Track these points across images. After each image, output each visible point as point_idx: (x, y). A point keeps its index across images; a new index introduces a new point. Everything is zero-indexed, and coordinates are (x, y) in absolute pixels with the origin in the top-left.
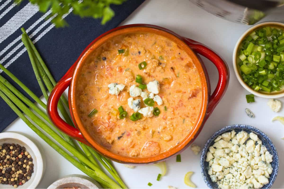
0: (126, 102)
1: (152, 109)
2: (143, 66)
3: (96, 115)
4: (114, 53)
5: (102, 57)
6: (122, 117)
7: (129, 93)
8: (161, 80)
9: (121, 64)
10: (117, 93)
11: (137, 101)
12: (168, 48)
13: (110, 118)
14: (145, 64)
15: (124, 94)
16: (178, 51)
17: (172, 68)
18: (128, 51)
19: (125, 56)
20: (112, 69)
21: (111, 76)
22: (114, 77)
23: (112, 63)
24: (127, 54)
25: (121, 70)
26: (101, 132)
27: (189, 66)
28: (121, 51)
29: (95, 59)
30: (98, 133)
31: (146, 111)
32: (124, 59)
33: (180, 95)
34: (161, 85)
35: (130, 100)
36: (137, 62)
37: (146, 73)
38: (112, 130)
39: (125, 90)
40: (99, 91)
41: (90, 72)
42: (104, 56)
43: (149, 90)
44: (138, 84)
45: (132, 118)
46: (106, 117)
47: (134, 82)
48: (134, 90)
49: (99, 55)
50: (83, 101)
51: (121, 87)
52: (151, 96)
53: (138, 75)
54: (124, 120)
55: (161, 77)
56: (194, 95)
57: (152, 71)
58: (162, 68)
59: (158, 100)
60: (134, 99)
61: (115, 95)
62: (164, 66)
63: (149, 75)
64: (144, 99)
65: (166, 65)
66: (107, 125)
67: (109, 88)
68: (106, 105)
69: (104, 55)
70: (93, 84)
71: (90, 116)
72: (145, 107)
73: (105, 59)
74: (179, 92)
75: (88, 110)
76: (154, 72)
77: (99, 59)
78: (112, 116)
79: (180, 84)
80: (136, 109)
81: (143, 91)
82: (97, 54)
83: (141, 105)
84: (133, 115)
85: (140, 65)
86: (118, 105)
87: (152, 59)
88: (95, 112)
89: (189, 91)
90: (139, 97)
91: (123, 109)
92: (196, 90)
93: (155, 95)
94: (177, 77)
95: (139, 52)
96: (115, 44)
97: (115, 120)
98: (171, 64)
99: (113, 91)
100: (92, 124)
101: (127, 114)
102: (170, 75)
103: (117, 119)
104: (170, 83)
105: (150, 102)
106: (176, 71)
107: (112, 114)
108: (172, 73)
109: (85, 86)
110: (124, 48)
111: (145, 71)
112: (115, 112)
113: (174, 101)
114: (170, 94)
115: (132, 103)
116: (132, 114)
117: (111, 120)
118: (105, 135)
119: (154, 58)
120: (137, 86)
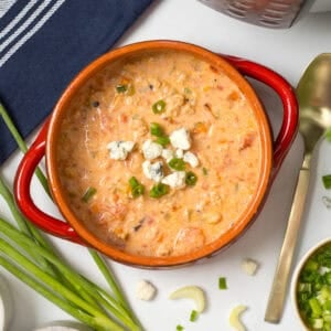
0: (140, 170)
1: (182, 175)
2: (159, 108)
3: (95, 197)
4: (110, 93)
5: (92, 101)
6: (136, 194)
7: (143, 154)
8: (191, 126)
9: (124, 110)
10: (123, 156)
11: (157, 165)
12: (195, 75)
13: (117, 198)
14: (163, 104)
15: (136, 157)
16: (213, 76)
17: (207, 105)
18: (132, 87)
19: (128, 95)
20: (110, 119)
21: (111, 130)
22: (115, 131)
23: (110, 110)
24: (132, 93)
25: (125, 119)
26: (106, 224)
27: (233, 97)
28: (122, 89)
29: (82, 108)
30: (101, 225)
31: (174, 180)
32: (128, 100)
33: (225, 146)
34: (192, 135)
35: (146, 165)
36: (149, 103)
37: (166, 119)
38: (123, 218)
39: (136, 149)
40: (94, 157)
41: (76, 129)
42: (96, 100)
43: (175, 145)
44: (155, 138)
45: (153, 194)
46: (111, 199)
47: (149, 134)
48: (151, 148)
49: (88, 100)
50: (70, 177)
51: (129, 146)
52: (179, 154)
53: (154, 124)
54: (141, 198)
55: (190, 122)
56: (247, 144)
57: (175, 114)
58: (191, 107)
59: (192, 160)
60: (152, 163)
61: (120, 160)
62: (193, 103)
63: (172, 122)
64: (168, 161)
65: (197, 101)
66: (113, 211)
67: (110, 150)
68: (108, 178)
69: (94, 98)
70: (84, 147)
71: (85, 199)
72: (171, 173)
73: (97, 104)
74: (223, 142)
75: (81, 190)
76: (178, 114)
77: (88, 106)
78: (121, 196)
79: (223, 130)
80: (157, 179)
81: (164, 147)
82: (83, 98)
83: (164, 170)
84: (154, 189)
85: (155, 107)
86: (128, 176)
87: (173, 94)
88: (93, 192)
89: (239, 138)
90: (160, 158)
91: (136, 181)
92: (249, 135)
93: (184, 152)
94: (216, 118)
95: (151, 87)
96: (110, 78)
97: (126, 201)
98: (203, 100)
99: (117, 153)
100: (90, 213)
101: (143, 188)
102: (204, 116)
103: (130, 199)
104: (206, 130)
105: (178, 164)
106: (214, 109)
107: (120, 191)
108: (208, 113)
109: (71, 152)
110: (125, 82)
111: (163, 116)
112: (124, 188)
113: (216, 158)
114: (209, 147)
115: (150, 169)
116: (151, 187)
117: (120, 201)
118: (113, 227)
119: (176, 92)
120: (154, 141)
